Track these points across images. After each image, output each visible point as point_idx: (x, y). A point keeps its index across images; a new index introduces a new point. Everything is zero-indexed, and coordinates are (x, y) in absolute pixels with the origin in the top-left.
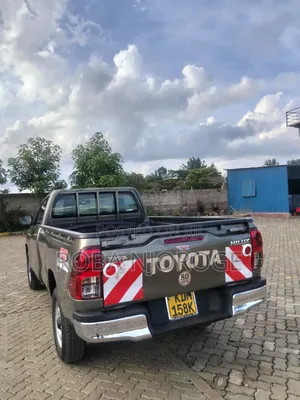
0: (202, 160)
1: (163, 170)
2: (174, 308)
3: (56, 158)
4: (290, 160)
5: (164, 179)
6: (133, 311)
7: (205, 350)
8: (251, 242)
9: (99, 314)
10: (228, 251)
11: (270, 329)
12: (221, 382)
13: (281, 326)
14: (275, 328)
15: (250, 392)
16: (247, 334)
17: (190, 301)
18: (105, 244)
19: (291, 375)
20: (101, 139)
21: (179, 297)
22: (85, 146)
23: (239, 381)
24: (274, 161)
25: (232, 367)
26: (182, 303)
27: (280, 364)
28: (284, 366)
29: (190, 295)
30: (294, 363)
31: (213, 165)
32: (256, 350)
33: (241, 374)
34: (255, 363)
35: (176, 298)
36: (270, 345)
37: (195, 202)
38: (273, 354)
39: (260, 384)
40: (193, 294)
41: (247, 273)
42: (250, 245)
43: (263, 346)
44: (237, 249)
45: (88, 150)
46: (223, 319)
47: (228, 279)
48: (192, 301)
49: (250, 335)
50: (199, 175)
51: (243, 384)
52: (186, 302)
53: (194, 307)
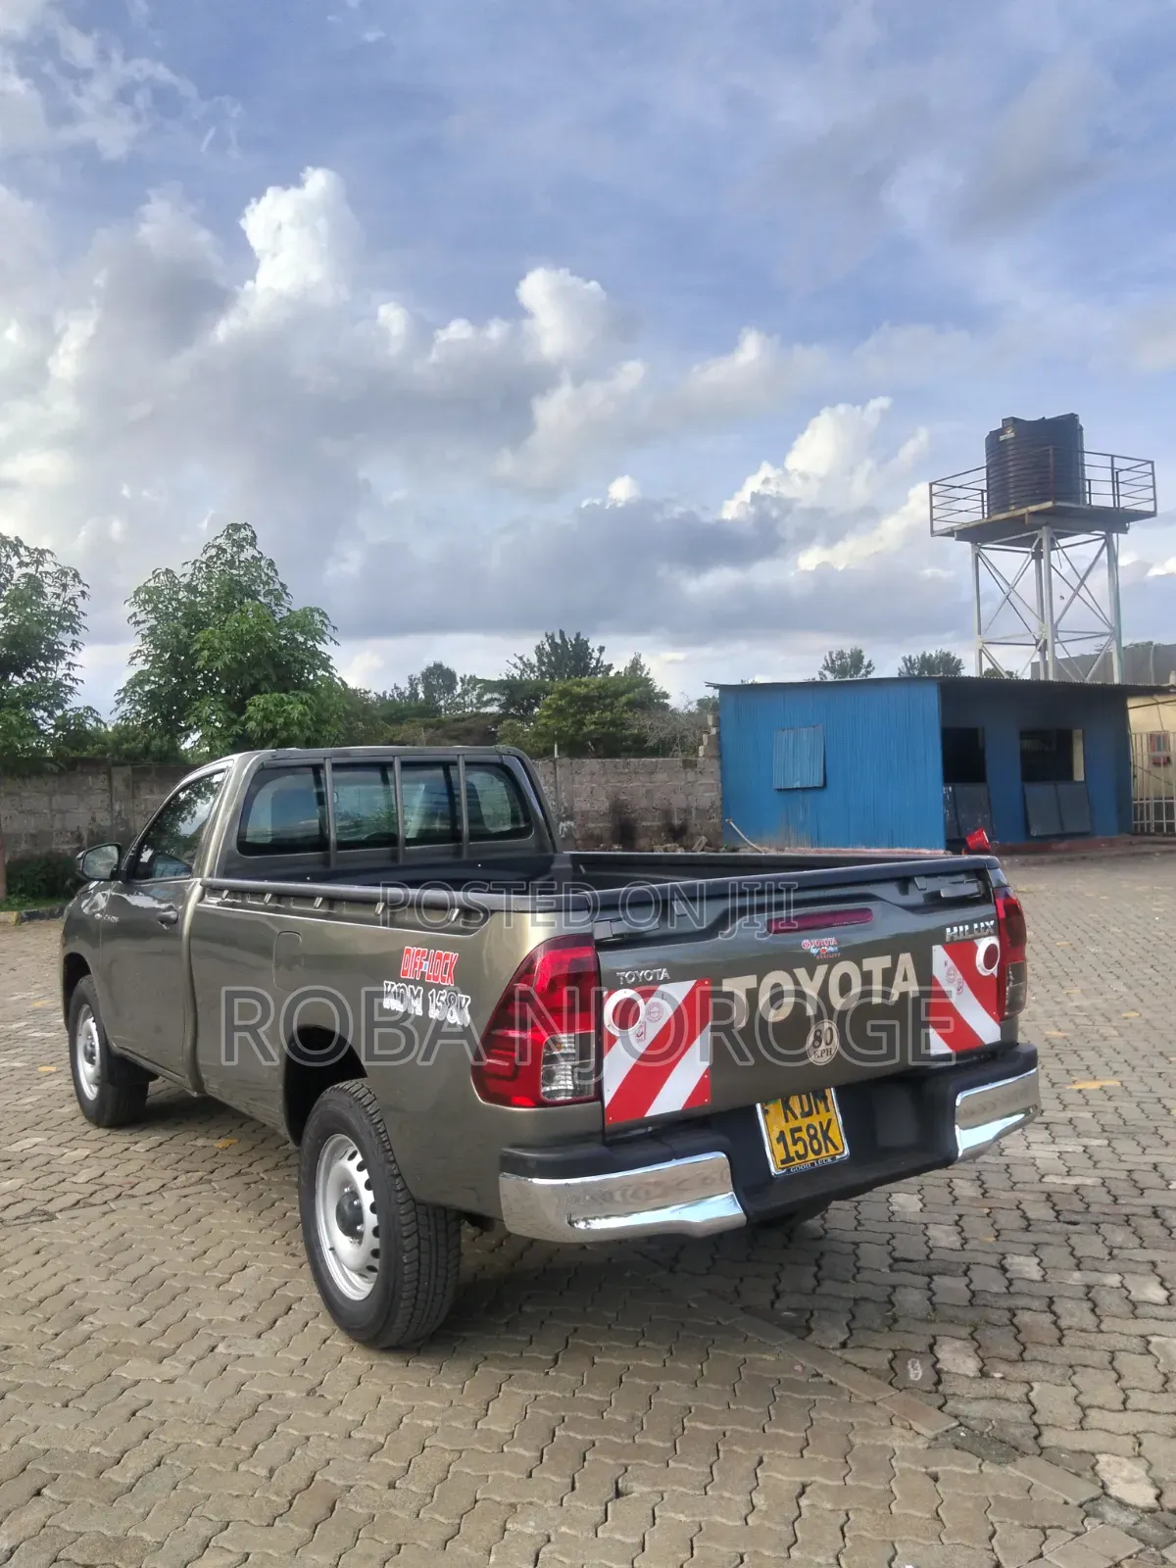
0: (593, 644)
1: (439, 677)
2: (782, 1138)
3: (68, 619)
4: (916, 655)
5: (445, 714)
6: (677, 1144)
7: (828, 1287)
8: (998, 931)
9: (594, 1149)
10: (941, 960)
11: (1009, 1220)
12: (916, 1372)
13: (1040, 1212)
14: (1024, 1217)
15: (1017, 1392)
16: (943, 1236)
17: (824, 1117)
18: (603, 930)
19: (1119, 1342)
20: (248, 553)
21: (794, 1102)
22: (183, 572)
23: (970, 1366)
24: (857, 657)
25: (933, 1329)
26: (803, 1123)
27: (1075, 1314)
28: (1089, 1321)
29: (824, 1099)
30: (1115, 1310)
31: (636, 666)
32: (989, 1281)
33: (970, 1346)
34: (997, 1316)
35: (786, 1106)
36: (1026, 1267)
37: (603, 804)
38: (1045, 1290)
39: (1036, 1370)
40: (831, 1093)
41: (987, 1030)
42: (994, 940)
43: (1004, 1270)
44: (962, 953)
45: (191, 588)
46: (917, 1172)
47: (938, 1046)
48: (832, 1115)
49: (954, 1241)
50: (587, 703)
51: (984, 1374)
52: (814, 1120)
53: (837, 1133)
